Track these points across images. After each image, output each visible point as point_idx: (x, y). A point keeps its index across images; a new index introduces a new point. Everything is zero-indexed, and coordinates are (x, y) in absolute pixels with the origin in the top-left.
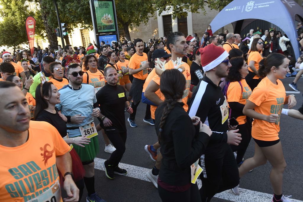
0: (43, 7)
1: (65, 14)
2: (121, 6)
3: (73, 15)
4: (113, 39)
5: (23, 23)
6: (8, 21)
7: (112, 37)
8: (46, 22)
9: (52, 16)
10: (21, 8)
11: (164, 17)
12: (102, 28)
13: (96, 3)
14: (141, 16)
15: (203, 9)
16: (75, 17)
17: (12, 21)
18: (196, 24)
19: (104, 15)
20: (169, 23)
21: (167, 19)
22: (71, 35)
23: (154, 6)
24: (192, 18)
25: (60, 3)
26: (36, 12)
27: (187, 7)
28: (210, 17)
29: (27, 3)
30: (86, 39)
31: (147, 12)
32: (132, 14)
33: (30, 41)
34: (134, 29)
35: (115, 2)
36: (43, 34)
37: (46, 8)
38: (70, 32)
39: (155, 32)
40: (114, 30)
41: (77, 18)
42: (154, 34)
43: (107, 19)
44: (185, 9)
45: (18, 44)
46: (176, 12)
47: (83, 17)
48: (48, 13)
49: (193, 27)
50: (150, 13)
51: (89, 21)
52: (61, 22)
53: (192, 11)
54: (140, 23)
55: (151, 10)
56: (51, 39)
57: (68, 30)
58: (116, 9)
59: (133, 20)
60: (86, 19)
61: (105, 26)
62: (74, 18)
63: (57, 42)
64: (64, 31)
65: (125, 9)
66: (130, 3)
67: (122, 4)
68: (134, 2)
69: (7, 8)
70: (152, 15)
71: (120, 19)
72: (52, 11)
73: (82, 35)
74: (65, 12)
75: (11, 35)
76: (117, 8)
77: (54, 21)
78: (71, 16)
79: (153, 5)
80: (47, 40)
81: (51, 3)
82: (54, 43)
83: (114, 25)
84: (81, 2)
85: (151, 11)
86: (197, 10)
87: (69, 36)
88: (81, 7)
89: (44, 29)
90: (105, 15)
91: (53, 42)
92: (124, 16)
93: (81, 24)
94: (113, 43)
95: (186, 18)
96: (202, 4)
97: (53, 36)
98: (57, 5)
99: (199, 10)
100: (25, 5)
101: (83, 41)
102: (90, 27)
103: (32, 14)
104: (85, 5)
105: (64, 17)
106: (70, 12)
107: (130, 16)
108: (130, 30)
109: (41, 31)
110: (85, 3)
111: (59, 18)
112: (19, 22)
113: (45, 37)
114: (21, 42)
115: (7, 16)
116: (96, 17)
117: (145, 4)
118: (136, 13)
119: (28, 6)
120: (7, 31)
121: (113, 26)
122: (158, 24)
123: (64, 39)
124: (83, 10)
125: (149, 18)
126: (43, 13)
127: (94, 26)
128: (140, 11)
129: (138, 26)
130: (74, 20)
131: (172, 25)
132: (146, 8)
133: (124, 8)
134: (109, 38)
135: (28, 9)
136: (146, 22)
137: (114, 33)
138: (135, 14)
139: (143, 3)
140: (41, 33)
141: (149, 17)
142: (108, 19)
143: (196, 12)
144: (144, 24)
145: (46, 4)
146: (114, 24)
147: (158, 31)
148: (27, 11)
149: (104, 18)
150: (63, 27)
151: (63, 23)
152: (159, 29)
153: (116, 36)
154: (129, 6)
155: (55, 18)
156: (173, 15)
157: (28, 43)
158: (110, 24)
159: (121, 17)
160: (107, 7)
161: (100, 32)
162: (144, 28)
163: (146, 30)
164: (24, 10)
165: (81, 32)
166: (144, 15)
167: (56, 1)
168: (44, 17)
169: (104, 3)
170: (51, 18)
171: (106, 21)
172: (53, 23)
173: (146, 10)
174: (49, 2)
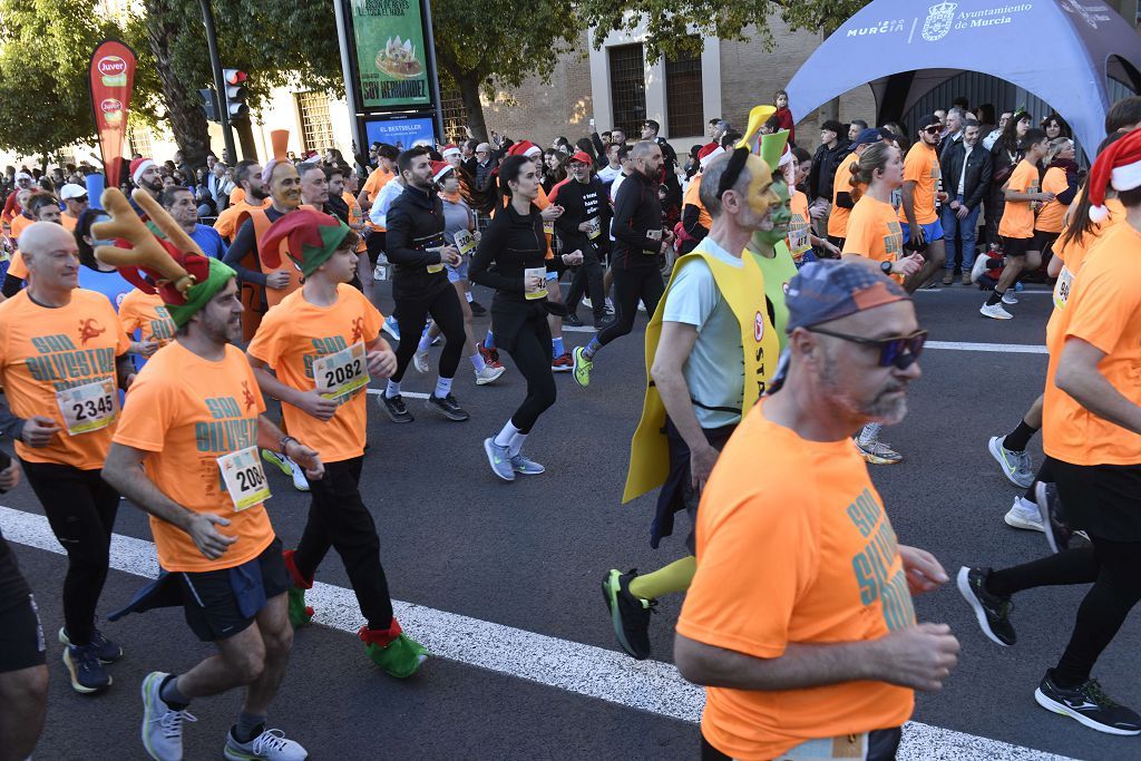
0: (156, 5)
1: (239, 34)
3: (268, 40)
4: (420, 135)
5: (76, 64)
6: (21, 55)
7: (417, 125)
8: (164, 62)
9: (190, 41)
10: (72, 8)
11: (614, 52)
12: (380, 92)
14: (526, 46)
15: (763, 28)
16: (275, 46)
17: (35, 57)
18: (734, 83)
19: (385, 42)
20: (634, 78)
21: (625, 62)
22: (260, 117)
23: (577, 9)
24: (722, 59)
26: (129, 26)
27: (703, 18)
28: (789, 57)
30: (316, 130)
31: (551, 34)
32: (494, 40)
33: (105, 134)
34: (501, 96)
36: (153, 107)
37: (165, 8)
38: (256, 103)
39: (580, 109)
40: (424, 98)
41: (285, 50)
42: (577, 116)
43: (397, 55)
44: (695, 26)
45: (59, 145)
46: (659, 36)
47: (307, 49)
48: (173, 28)
49: (723, 92)
50: (562, 38)
51: (329, 64)
52: (224, 64)
53: (722, 33)
54: (522, 76)
55: (566, 25)
56: (184, 129)
57: (250, 94)
58: (433, 18)
59: (498, 64)
60: (319, 54)
61: (392, 82)
62: (271, 50)
63: (207, 139)
64: (234, 100)
65: (467, 21)
67: (457, 2)
69: (17, 7)
70: (570, 46)
71: (446, 59)
72: (189, 22)
73: (302, 119)
74: (238, 26)
75: (32, 111)
76: (438, 18)
77: (195, 62)
78: (261, 42)
79: (573, 5)
80: (169, 133)
82: (194, 145)
83: (423, 81)
85: (565, 30)
86: (740, 28)
87: (253, 119)
88: (298, 8)
89: (157, 88)
90: (389, 41)
91: (190, 140)
92: (462, 48)
93: (298, 74)
94: (420, 147)
95: (698, 61)
96: (759, 9)
97: (190, 116)
99: (745, 31)
101: (305, 135)
102: (334, 87)
103: (112, 30)
104: (316, 2)
105: (235, 47)
106: (257, 26)
107: (485, 47)
108: (484, 101)
109: (144, 97)
111: (217, 50)
112: (61, 60)
113: (163, 119)
114: (69, 138)
115: (18, 37)
116: (355, 46)
117: (543, 5)
118: (510, 37)
120: (15, 93)
121: (421, 83)
122: (592, 79)
123: (234, 130)
124: (308, 20)
125: (560, 57)
126: (156, 26)
127: (347, 83)
128: (523, 28)
129: (517, 84)
130: (271, 59)
131: (644, 85)
132: (546, 19)
133: (463, 18)
134: (406, 128)
135: (98, 10)
136: (548, 72)
137: (424, 112)
138: (506, 41)
140: (148, 105)
141: (558, 52)
142: (400, 57)
143: (735, 38)
144: (540, 78)
146: (425, 77)
147: (589, 107)
148: (93, 20)
149: (387, 53)
150: (230, 85)
151: (231, 68)
152: (593, 97)
153: (430, 120)
154: (483, 10)
155: (200, 49)
156: (650, 47)
157: (98, 141)
158: (411, 76)
159: (453, 52)
160: (397, 12)
161: (368, 108)
162: (539, 93)
163: (544, 100)
164: (82, 14)
165: (300, 105)
166: (539, 46)
168: (160, 45)
170: (183, 50)
171: (395, 64)
172: (193, 68)
173: (548, 27)
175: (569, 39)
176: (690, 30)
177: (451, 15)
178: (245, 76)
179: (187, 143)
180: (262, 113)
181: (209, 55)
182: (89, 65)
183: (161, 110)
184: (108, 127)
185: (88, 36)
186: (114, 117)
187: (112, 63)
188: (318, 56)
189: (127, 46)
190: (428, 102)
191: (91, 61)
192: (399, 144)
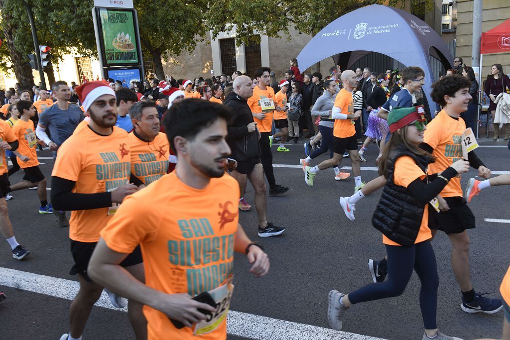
0: (7, 16)
1: (47, 30)
2: (148, 20)
3: (62, 33)
4: (134, 77)
7: (132, 72)
8: (11, 42)
9: (23, 32)
11: (222, 41)
12: (113, 57)
13: (104, 14)
14: (182, 38)
15: (287, 32)
16: (65, 35)
18: (275, 56)
19: (117, 35)
20: (231, 53)
21: (227, 46)
22: (58, 68)
23: (205, 22)
24: (269, 45)
25: (38, 10)
27: (261, 27)
28: (298, 45)
30: (85, 74)
31: (193, 33)
32: (167, 35)
34: (171, 60)
36: (6, 62)
37: (11, 17)
38: (56, 62)
39: (207, 66)
40: (135, 60)
41: (70, 37)
42: (206, 69)
43: (122, 41)
44: (257, 31)
46: (241, 35)
47: (80, 37)
48: (15, 26)
49: (270, 59)
50: (198, 35)
51: (91, 44)
52: (40, 43)
53: (269, 34)
54: (180, 51)
55: (200, 29)
56: (20, 73)
57: (53, 58)
58: (139, 25)
59: (169, 46)
60: (86, 39)
61: (122, 54)
62: (63, 37)
63: (33, 77)
64: (44, 60)
65: (155, 26)
66: (164, 16)
67: (150, 18)
68: (171, 15)
70: (202, 38)
71: (146, 43)
72: (23, 23)
73: (78, 69)
74: (47, 26)
76: (141, 24)
77: (26, 42)
78: (58, 33)
79: (203, 20)
80: (13, 75)
81: (20, 9)
82: (25, 80)
83: (135, 53)
84: (77, 11)
85: (200, 31)
86: (275, 33)
87: (55, 69)
88: (76, 18)
89: (7, 54)
90: (119, 34)
91: (24, 78)
92: (153, 38)
93: (76, 48)
94: (134, 82)
95: (259, 46)
96: (284, 24)
97: (23, 66)
98: (32, 14)
99: (281, 33)
101: (80, 77)
104: (84, 16)
105: (45, 35)
106: (56, 26)
107: (163, 38)
108: (163, 62)
109: (1, 58)
110: (83, 12)
111: (36, 36)
113: (10, 68)
116: (103, 37)
117: (189, 20)
118: (175, 34)
121: (133, 54)
122: (213, 53)
123: (45, 74)
124: (80, 24)
125: (197, 43)
126: (7, 26)
127: (99, 53)
128: (181, 30)
129: (178, 55)
130: (63, 41)
131: (235, 56)
132: (191, 26)
133: (153, 25)
134: (127, 73)
136: (192, 50)
137: (135, 66)
138: (173, 35)
139: (187, 17)
140: (3, 62)
141: (197, 41)
142: (124, 41)
143: (275, 36)
144: (189, 52)
145: (12, 10)
146: (134, 49)
147: (211, 66)
149: (118, 40)
150: (43, 53)
151: (43, 45)
152: (213, 61)
153: (138, 70)
154: (162, 21)
155: (28, 36)
156: (237, 39)
158: (129, 50)
159: (149, 40)
160: (122, 21)
161: (109, 64)
162: (188, 59)
163: (191, 62)
165: (77, 63)
166: (188, 38)
167: (30, 6)
168: (9, 33)
169: (117, 13)
170: (20, 36)
171: (121, 45)
172: (25, 45)
173: (192, 29)
174: (17, 7)
175: (201, 35)
176: (255, 32)
177: (148, 23)
178: (50, 49)
179: (22, 79)
180: (59, 66)
181: (32, 38)
183: (9, 64)
188: (85, 40)
190: (137, 62)
192: (124, 81)
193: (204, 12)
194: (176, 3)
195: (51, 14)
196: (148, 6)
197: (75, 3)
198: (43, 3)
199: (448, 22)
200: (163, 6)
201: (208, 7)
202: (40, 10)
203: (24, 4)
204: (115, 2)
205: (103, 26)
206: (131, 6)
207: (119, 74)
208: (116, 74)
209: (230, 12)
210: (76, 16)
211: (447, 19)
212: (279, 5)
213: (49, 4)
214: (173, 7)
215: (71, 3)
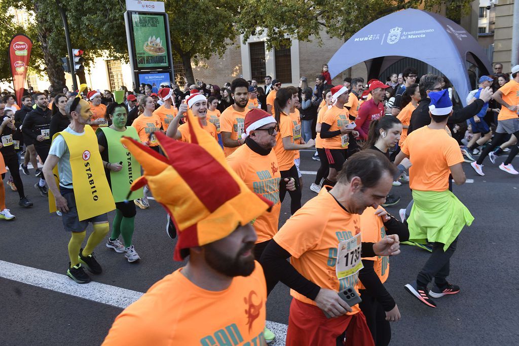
0: (41, 19)
1: (80, 33)
2: (179, 24)
3: (94, 36)
4: (164, 80)
5: (3, 45)
7: (162, 76)
8: (45, 45)
9: (56, 36)
10: (1, 19)
11: (252, 45)
12: (145, 61)
13: (136, 18)
14: (212, 42)
15: (318, 37)
16: (97, 39)
18: (305, 60)
19: (148, 38)
20: (261, 57)
21: (257, 50)
22: (89, 71)
23: (235, 27)
24: (300, 49)
25: (72, 14)
26: (29, 28)
27: (292, 31)
28: (329, 49)
29: (11, 11)
30: (114, 76)
31: (224, 37)
32: (198, 38)
33: (16, 77)
34: (201, 64)
35: (169, 17)
37: (46, 21)
38: (87, 65)
39: (236, 70)
40: (166, 64)
41: (102, 41)
42: (235, 73)
43: (153, 45)
44: (288, 35)
46: (272, 39)
47: (112, 40)
48: (49, 30)
49: (300, 63)
50: (228, 38)
51: (122, 48)
52: (73, 46)
53: (300, 38)
54: (210, 55)
55: (230, 33)
56: (53, 76)
57: (84, 61)
58: (170, 28)
59: (199, 49)
61: (151, 56)
62: (95, 41)
63: (64, 80)
64: (77, 63)
65: (185, 30)
66: (195, 20)
67: (181, 21)
68: (201, 19)
70: (232, 42)
71: (176, 46)
72: (56, 27)
73: (109, 72)
74: (80, 30)
76: (172, 28)
77: (60, 45)
78: (90, 37)
79: (233, 24)
80: (46, 77)
81: (55, 13)
82: (58, 83)
84: (109, 15)
85: (230, 35)
86: (307, 36)
87: (86, 72)
88: (108, 22)
89: (41, 57)
90: (150, 38)
91: (56, 81)
92: (183, 42)
93: (108, 52)
95: (289, 50)
96: (316, 28)
97: (56, 70)
98: (66, 17)
99: (310, 38)
100: (8, 15)
101: (110, 80)
102: (124, 58)
103: (20, 30)
104: (118, 19)
105: (78, 38)
106: (89, 30)
107: (193, 42)
108: (193, 65)
109: (35, 60)
110: (115, 16)
111: (70, 40)
113: (43, 71)
116: (134, 40)
117: (220, 24)
118: (205, 37)
119: (14, 16)
121: (164, 57)
122: (242, 57)
123: (77, 77)
124: (112, 28)
125: (227, 47)
126: (41, 30)
127: (130, 56)
128: (211, 34)
129: (208, 58)
130: (95, 45)
131: (265, 60)
132: (222, 30)
133: (184, 28)
134: (157, 77)
135: (14, 20)
136: (222, 54)
137: (165, 70)
138: (203, 39)
139: (219, 22)
140: (36, 64)
141: (227, 45)
142: (155, 45)
143: (305, 40)
144: (218, 55)
145: (47, 14)
146: (166, 55)
147: (241, 69)
148: (11, 25)
149: (149, 44)
150: (76, 56)
151: (76, 49)
152: (242, 65)
153: (168, 74)
154: (193, 25)
155: (61, 39)
156: (268, 43)
157: (13, 80)
158: (160, 54)
159: (179, 44)
160: (153, 26)
161: (140, 68)
162: (218, 63)
163: (220, 66)
164: (6, 22)
165: (108, 66)
166: (218, 42)
167: (64, 10)
168: (43, 37)
169: (149, 17)
170: (53, 40)
171: (152, 48)
172: (58, 48)
173: (222, 33)
174: (52, 11)
175: (231, 39)
176: (286, 36)
177: (178, 27)
178: (82, 52)
179: (54, 81)
180: (90, 69)
181: (66, 42)
182: (9, 45)
184: (17, 74)
185: (9, 32)
186: (20, 70)
187: (21, 45)
188: (117, 44)
189: (27, 37)
190: (168, 66)
191: (10, 44)
192: (154, 84)
193: (235, 16)
194: (207, 7)
195: (84, 18)
196: (179, 10)
197: (108, 7)
198: (77, 8)
199: (485, 26)
200: (194, 10)
201: (239, 10)
202: (74, 14)
203: (58, 8)
204: (147, 6)
205: (135, 30)
206: (163, 10)
207: (150, 77)
208: (146, 78)
209: (262, 16)
210: (108, 20)
211: (484, 22)
212: (311, 9)
213: (82, 8)
214: (204, 11)
215: (104, 7)
